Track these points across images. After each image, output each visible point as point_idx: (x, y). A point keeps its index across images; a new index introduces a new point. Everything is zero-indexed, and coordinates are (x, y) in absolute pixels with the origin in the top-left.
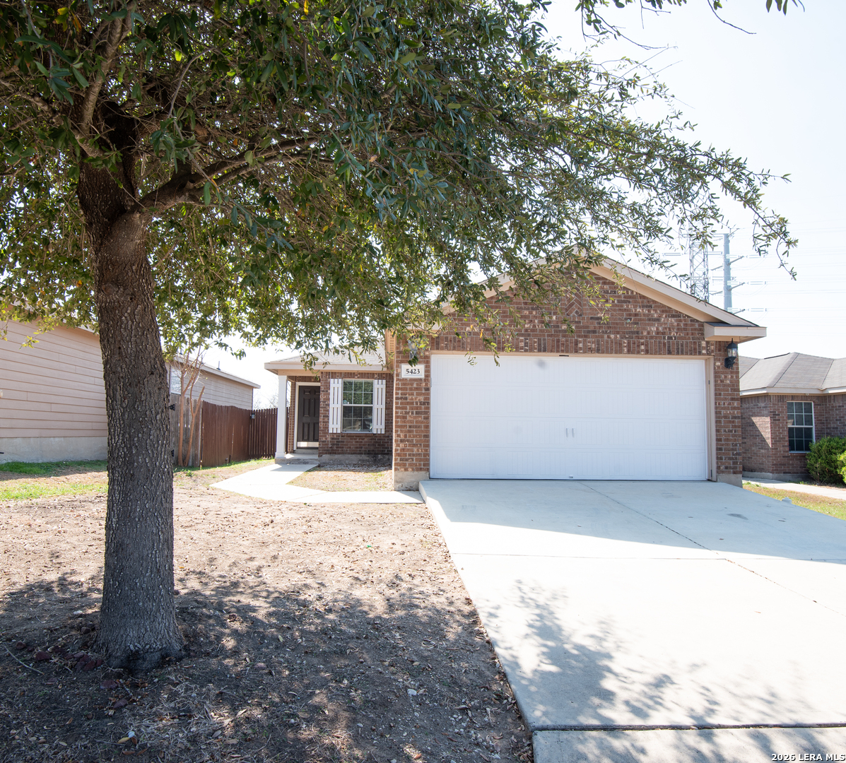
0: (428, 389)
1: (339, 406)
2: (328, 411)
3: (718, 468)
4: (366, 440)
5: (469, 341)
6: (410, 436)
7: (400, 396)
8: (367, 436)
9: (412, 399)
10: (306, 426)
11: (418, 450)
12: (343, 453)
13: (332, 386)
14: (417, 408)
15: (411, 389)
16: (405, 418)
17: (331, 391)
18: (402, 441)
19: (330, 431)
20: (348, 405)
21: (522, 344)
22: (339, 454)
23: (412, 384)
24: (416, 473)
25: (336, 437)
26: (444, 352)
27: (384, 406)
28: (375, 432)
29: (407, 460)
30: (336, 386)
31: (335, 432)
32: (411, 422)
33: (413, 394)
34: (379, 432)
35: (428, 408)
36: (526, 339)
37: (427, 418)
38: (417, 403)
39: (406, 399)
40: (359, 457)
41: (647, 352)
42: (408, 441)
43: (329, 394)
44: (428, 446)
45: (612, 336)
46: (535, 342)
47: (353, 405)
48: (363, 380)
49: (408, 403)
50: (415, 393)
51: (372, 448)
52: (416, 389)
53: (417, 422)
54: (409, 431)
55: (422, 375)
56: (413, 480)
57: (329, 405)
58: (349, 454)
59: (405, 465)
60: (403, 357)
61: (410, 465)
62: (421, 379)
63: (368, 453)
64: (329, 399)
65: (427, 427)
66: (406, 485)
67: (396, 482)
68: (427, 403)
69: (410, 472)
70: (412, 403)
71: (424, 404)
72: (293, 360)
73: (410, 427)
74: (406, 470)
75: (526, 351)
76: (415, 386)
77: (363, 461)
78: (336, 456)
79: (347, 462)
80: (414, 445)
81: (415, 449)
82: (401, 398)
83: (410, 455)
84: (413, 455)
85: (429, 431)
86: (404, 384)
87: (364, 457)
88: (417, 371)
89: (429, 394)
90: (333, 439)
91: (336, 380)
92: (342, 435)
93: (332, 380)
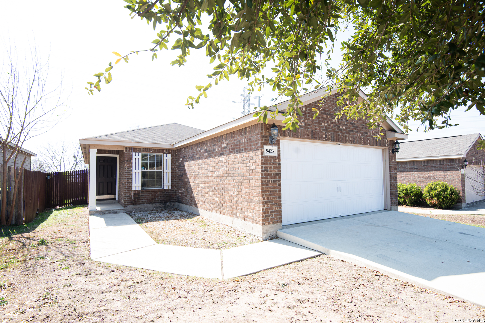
0: (279, 164)
1: (140, 171)
2: (131, 175)
3: (391, 203)
4: (159, 193)
5: (300, 131)
6: (271, 199)
7: (264, 169)
8: (159, 191)
9: (271, 171)
10: (101, 184)
11: (275, 208)
12: (142, 203)
13: (134, 157)
14: (274, 178)
15: (270, 164)
16: (267, 185)
17: (134, 161)
18: (266, 202)
19: (133, 189)
20: (145, 170)
21: (324, 136)
22: (140, 204)
23: (271, 161)
24: (275, 225)
25: (137, 192)
26: (287, 138)
27: (170, 171)
28: (165, 188)
29: (269, 216)
30: (137, 157)
31: (137, 189)
32: (271, 188)
33: (271, 168)
34: (167, 188)
35: (280, 178)
36: (326, 133)
37: (280, 185)
38: (274, 174)
39: (267, 171)
40: (154, 205)
41: (370, 144)
42: (269, 202)
43: (132, 163)
44: (280, 204)
45: (358, 134)
46: (329, 135)
47: (148, 170)
48: (155, 154)
49: (269, 174)
50: (273, 166)
51: (163, 198)
52: (274, 164)
53: (274, 188)
54: (270, 195)
55: (276, 154)
56: (273, 230)
57: (132, 171)
58: (147, 203)
59: (268, 220)
60: (265, 140)
61: (272, 219)
62: (275, 157)
63: (160, 202)
64: (132, 167)
65: (280, 191)
66: (269, 234)
67: (264, 233)
68: (279, 174)
69: (271, 225)
70: (271, 174)
71: (278, 174)
72: (106, 138)
73: (271, 192)
74: (269, 223)
75: (326, 140)
76: (272, 161)
77: (157, 207)
78: (138, 206)
79: (146, 209)
80: (273, 205)
81: (274, 208)
82: (265, 171)
83: (271, 212)
84: (273, 212)
85: (280, 194)
86: (266, 160)
87: (158, 205)
88: (272, 151)
89: (280, 168)
90: (135, 194)
91: (137, 153)
92: (142, 191)
93: (134, 154)
